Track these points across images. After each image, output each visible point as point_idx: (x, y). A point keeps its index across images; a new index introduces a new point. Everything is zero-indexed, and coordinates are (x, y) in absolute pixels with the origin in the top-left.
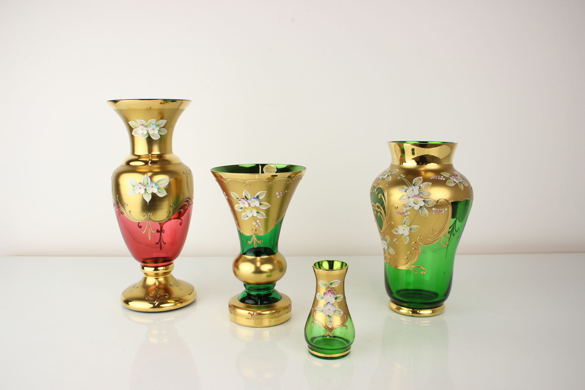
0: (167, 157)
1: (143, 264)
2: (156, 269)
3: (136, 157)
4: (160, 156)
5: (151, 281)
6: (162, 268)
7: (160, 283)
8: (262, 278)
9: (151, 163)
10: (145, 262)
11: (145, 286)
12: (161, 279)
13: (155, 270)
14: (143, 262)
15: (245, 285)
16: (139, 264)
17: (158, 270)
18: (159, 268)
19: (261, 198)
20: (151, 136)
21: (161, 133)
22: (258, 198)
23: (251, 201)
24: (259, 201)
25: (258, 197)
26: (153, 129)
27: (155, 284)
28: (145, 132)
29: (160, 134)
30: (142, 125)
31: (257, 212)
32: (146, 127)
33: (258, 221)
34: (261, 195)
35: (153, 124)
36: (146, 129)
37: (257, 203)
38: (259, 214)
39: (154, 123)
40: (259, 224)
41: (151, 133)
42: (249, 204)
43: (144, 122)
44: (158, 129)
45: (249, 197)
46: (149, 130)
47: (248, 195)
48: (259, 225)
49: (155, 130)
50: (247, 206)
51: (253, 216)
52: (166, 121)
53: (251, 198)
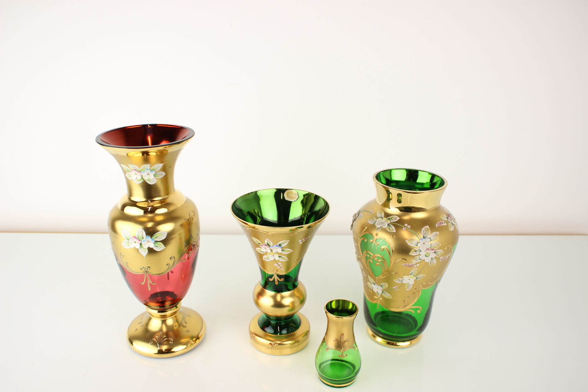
19: (283, 246)
22: (280, 246)
23: (273, 248)
24: (281, 248)
25: (280, 245)
26: (148, 174)
28: (140, 178)
30: (135, 170)
31: (279, 257)
32: (140, 172)
33: (280, 263)
34: (283, 243)
35: (147, 169)
36: (140, 174)
37: (279, 250)
38: (281, 258)
39: (149, 168)
40: (281, 265)
41: (146, 178)
42: (272, 251)
43: (137, 168)
44: (154, 173)
45: (271, 244)
46: (144, 175)
47: (270, 243)
48: (280, 267)
49: (150, 174)
50: (269, 251)
51: (275, 259)
53: (273, 246)
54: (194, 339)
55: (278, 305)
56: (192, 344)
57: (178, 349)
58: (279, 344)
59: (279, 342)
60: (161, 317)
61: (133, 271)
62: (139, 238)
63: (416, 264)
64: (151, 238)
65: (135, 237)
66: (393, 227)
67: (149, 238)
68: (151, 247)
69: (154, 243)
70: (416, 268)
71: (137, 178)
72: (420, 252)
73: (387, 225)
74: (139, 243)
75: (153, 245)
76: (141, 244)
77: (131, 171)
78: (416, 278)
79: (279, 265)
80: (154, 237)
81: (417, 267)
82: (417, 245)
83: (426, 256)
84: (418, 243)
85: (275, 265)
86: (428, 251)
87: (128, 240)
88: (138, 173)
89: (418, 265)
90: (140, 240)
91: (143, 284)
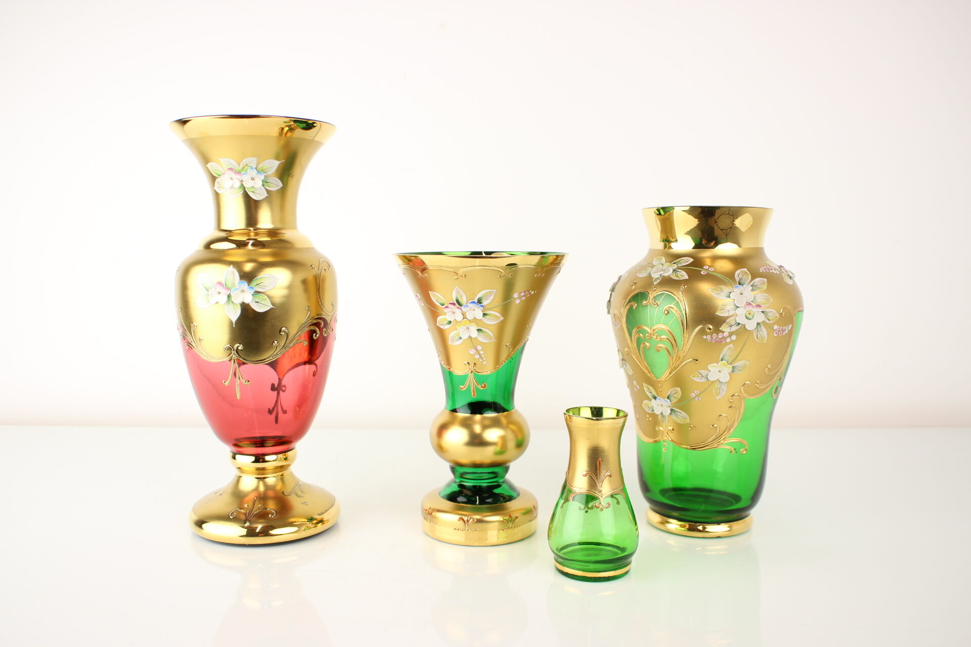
0: (288, 234)
1: (235, 449)
2: (259, 459)
3: (223, 234)
4: (273, 233)
5: (249, 484)
6: (274, 457)
7: (267, 487)
8: (485, 455)
9: (253, 245)
10: (238, 445)
11: (238, 496)
12: (271, 480)
13: (257, 461)
14: (236, 445)
15: (453, 470)
16: (227, 450)
17: (264, 461)
18: (267, 458)
19: (485, 303)
20: (248, 192)
21: (269, 186)
22: (481, 303)
23: (468, 309)
24: (482, 308)
25: (479, 301)
26: (253, 179)
27: (257, 489)
28: (238, 184)
29: (266, 189)
30: (231, 169)
32: (239, 173)
33: (479, 348)
34: (487, 296)
35: (252, 168)
36: (239, 177)
37: (478, 313)
38: (481, 333)
39: (254, 166)
40: (482, 352)
41: (248, 185)
42: (464, 314)
44: (263, 177)
45: (463, 300)
46: (244, 180)
47: (462, 296)
49: (256, 179)
50: (459, 317)
51: (470, 337)
52: (279, 162)
53: (467, 303)
54: (315, 522)
55: (476, 441)
56: (309, 528)
57: (283, 533)
58: (479, 521)
59: (478, 517)
60: (256, 472)
61: (211, 357)
62: (227, 285)
63: (731, 334)
64: (249, 285)
65: (220, 283)
66: (683, 272)
67: (245, 285)
68: (246, 302)
69: (253, 295)
70: (731, 345)
71: (232, 187)
72: (735, 310)
73: (672, 271)
74: (226, 294)
75: (251, 297)
76: (229, 296)
77: (224, 174)
78: (733, 367)
79: (477, 350)
80: (254, 283)
81: (732, 341)
82: (730, 297)
83: (747, 318)
84: (730, 293)
85: (471, 353)
86: (749, 308)
87: (208, 291)
88: (235, 176)
89: (734, 337)
90: (228, 289)
91: (226, 383)
